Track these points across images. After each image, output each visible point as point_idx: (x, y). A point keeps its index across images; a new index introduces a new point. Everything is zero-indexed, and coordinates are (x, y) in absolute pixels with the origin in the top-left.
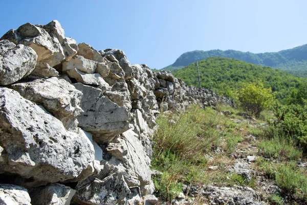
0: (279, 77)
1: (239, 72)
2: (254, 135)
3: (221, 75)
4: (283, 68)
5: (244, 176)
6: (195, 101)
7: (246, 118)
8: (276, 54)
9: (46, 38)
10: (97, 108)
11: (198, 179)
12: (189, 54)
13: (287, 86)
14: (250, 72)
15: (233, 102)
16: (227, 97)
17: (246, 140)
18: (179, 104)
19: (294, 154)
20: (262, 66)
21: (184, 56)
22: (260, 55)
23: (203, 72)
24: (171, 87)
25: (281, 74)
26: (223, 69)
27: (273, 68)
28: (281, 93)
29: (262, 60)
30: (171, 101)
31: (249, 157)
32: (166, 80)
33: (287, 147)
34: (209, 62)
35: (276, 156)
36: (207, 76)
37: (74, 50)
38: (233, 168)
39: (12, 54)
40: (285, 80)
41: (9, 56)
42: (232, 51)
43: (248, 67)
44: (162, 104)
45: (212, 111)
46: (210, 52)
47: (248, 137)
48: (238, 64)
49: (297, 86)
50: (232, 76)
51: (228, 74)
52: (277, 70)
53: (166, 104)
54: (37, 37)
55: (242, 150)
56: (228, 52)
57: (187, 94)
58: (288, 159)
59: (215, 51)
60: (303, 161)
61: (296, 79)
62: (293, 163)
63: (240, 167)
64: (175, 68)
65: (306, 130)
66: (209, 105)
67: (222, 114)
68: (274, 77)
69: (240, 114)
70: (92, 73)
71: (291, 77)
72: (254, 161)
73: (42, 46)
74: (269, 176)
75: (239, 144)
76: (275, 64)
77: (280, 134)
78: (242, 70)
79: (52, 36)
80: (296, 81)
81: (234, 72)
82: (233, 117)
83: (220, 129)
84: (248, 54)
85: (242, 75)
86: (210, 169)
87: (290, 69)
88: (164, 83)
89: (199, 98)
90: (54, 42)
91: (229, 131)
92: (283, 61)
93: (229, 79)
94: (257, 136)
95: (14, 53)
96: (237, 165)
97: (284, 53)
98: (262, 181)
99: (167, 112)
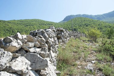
0: (103, 24)
1: (88, 23)
2: (94, 51)
3: (81, 24)
4: (104, 20)
5: (91, 70)
6: (72, 37)
7: (91, 42)
8: (102, 15)
9: (15, 42)
10: (36, 61)
11: (74, 73)
12: (69, 16)
13: (106, 27)
14: (92, 22)
15: (86, 35)
16: (84, 33)
17: (91, 53)
18: (66, 40)
19: (109, 60)
20: (96, 20)
21: (67, 17)
22: (96, 16)
23: (74, 23)
24: (63, 34)
25: (104, 23)
26: (82, 22)
27: (101, 21)
28: (104, 30)
29: (96, 18)
30: (63, 39)
31: (93, 61)
32: (60, 31)
33: (106, 56)
34: (76, 19)
35: (103, 60)
36: (76, 24)
37: (26, 40)
38: (87, 67)
39: (2, 57)
40: (105, 25)
41: (1, 59)
42: (85, 15)
43: (91, 21)
44: (60, 41)
45: (78, 40)
46: (76, 15)
47: (92, 52)
48: (87, 19)
49: (110, 27)
50: (85, 24)
51: (84, 23)
52: (102, 21)
53: (61, 40)
54: (11, 43)
55: (90, 58)
56: (83, 15)
57: (69, 34)
58: (107, 62)
59: (78, 15)
60: (113, 62)
61: (109, 24)
62: (109, 63)
63: (89, 66)
64: (64, 22)
65: (113, 50)
66: (77, 38)
67: (82, 41)
68: (101, 24)
69: (88, 41)
70: (33, 47)
71: (107, 24)
72: (94, 63)
73: (14, 46)
74: (100, 70)
75: (89, 55)
76: (101, 19)
77: (104, 50)
78: (89, 22)
79: (17, 40)
80: (109, 25)
81: (86, 22)
82: (86, 42)
83: (82, 48)
84: (91, 16)
85: (89, 23)
86: (78, 68)
87: (107, 21)
88: (60, 32)
89: (73, 35)
90: (18, 43)
91: (85, 50)
92: (104, 18)
93: (84, 25)
94: (95, 51)
95: (3, 56)
96: (88, 65)
97: (104, 14)
98: (98, 72)
99: (61, 43)
